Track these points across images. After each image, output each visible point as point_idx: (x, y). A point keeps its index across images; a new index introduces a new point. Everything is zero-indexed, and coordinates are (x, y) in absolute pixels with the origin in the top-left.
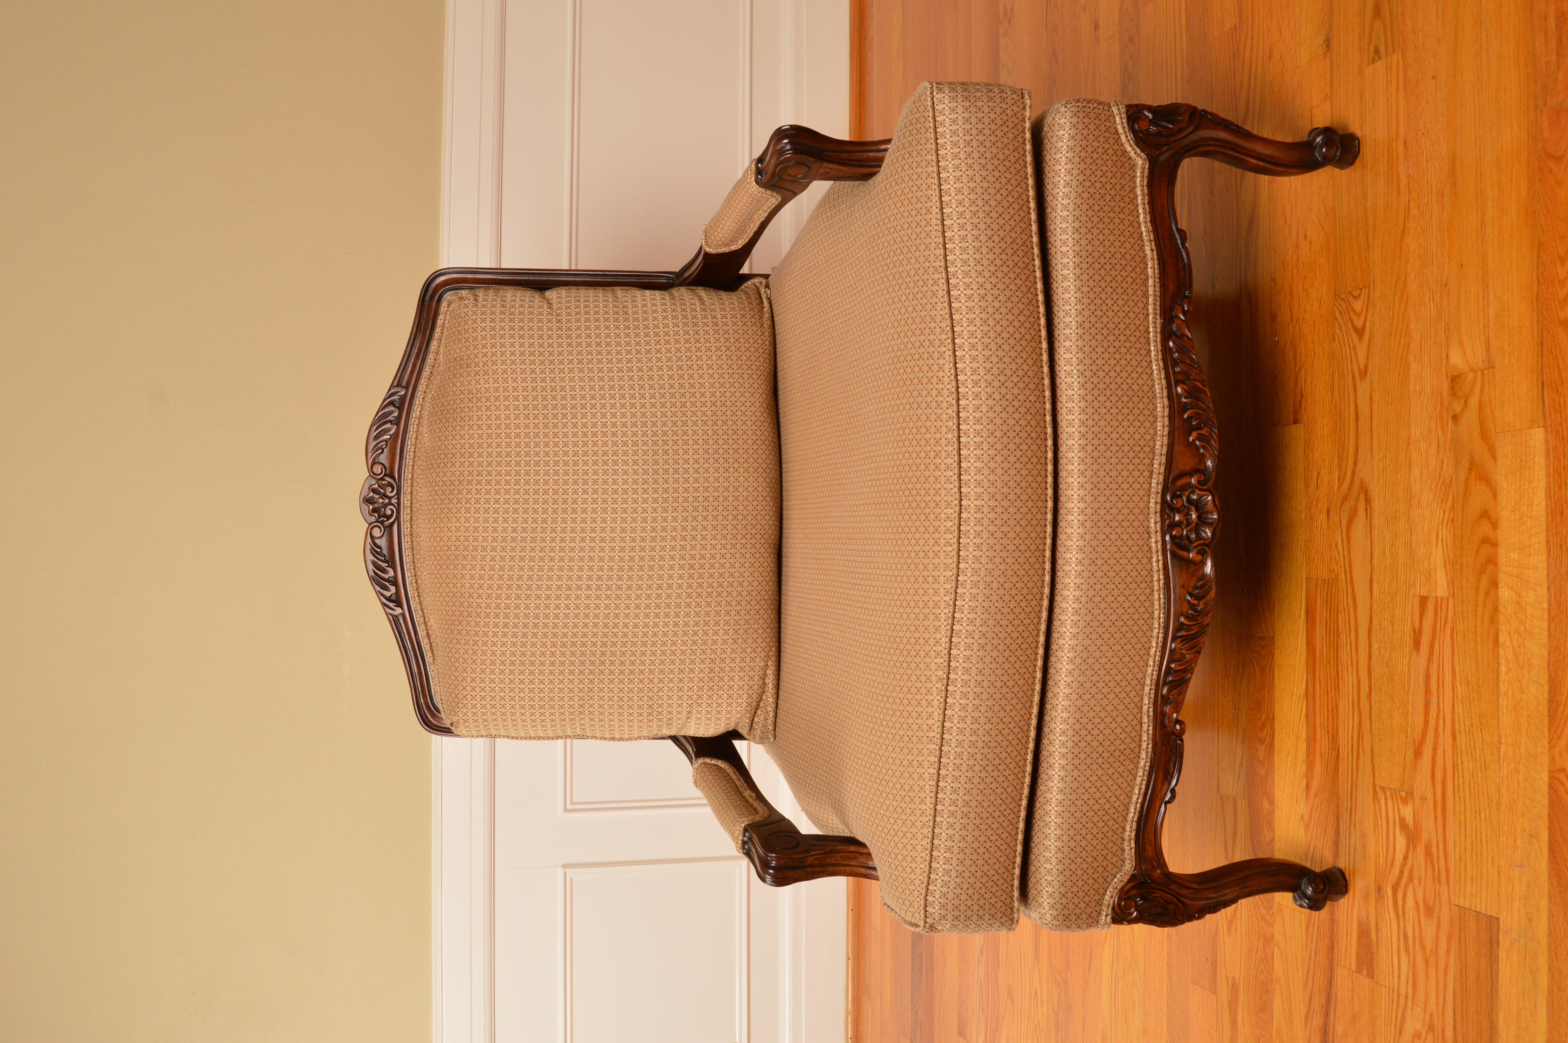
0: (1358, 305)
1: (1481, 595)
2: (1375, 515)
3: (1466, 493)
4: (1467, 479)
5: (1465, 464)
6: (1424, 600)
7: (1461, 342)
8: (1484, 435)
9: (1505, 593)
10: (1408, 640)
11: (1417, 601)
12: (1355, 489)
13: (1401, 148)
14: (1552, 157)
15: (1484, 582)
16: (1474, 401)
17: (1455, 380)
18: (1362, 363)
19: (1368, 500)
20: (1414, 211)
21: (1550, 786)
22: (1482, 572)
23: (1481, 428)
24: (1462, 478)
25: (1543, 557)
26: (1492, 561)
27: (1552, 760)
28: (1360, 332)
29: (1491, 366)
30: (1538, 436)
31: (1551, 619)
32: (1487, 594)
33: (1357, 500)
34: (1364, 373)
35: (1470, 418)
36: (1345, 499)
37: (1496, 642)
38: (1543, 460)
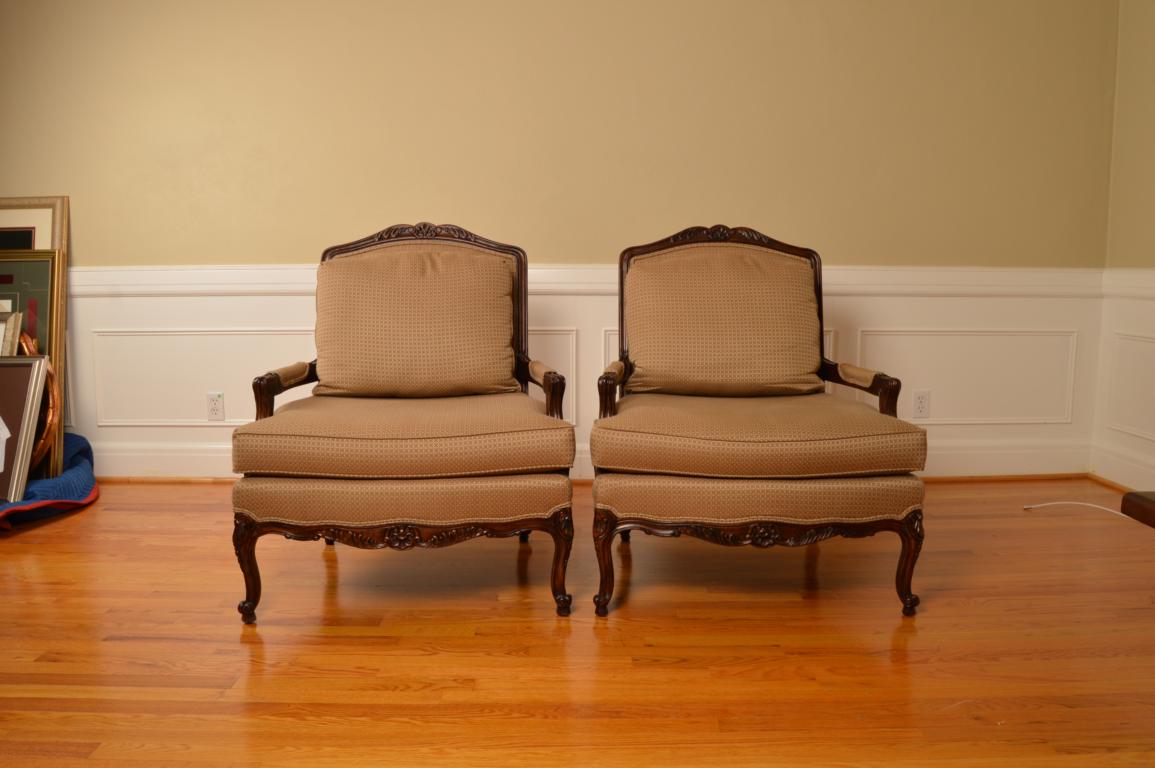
0: (521, 653)
1: (373, 686)
2: (422, 657)
3: (421, 683)
4: (426, 683)
5: (433, 682)
6: (378, 670)
7: (488, 682)
8: (443, 688)
9: (371, 693)
10: (362, 666)
11: (378, 668)
12: (436, 651)
13: (587, 667)
14: (558, 709)
15: (379, 687)
16: (461, 685)
17: (473, 680)
18: (493, 654)
19: (430, 655)
20: (556, 670)
21: (283, 703)
22: (383, 687)
23: (447, 687)
24: (428, 682)
25: (383, 703)
26: (387, 689)
27: (293, 704)
28: (509, 654)
29: (473, 690)
30: (436, 702)
31: (354, 704)
32: (373, 688)
33: (431, 652)
34: (489, 654)
35: (454, 684)
36: (433, 648)
37: (351, 690)
38: (425, 704)
